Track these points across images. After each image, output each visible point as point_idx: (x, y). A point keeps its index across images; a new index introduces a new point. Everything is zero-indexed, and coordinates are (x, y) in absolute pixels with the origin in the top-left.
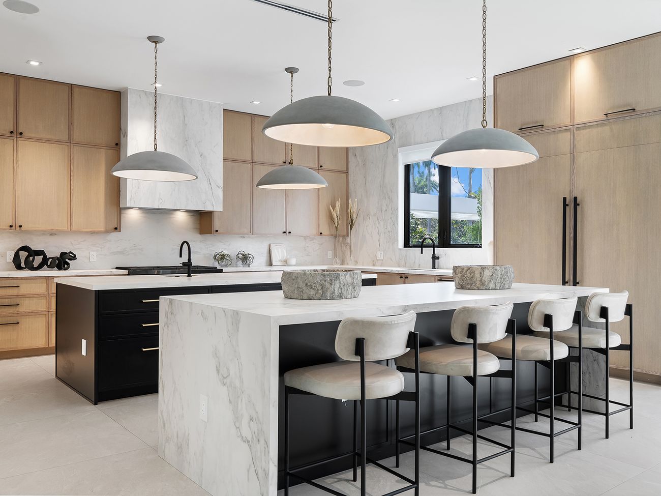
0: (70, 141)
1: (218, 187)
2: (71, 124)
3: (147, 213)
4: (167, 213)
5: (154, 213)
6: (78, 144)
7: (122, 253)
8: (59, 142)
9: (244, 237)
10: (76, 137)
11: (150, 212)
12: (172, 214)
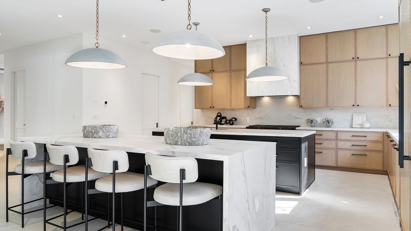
0: (231, 70)
1: (294, 81)
2: (231, 62)
3: (272, 98)
4: (283, 98)
5: (276, 98)
6: (234, 71)
7: (261, 118)
8: (226, 71)
9: (333, 109)
10: (233, 68)
11: (274, 98)
12: (286, 98)
